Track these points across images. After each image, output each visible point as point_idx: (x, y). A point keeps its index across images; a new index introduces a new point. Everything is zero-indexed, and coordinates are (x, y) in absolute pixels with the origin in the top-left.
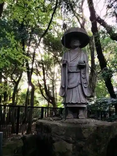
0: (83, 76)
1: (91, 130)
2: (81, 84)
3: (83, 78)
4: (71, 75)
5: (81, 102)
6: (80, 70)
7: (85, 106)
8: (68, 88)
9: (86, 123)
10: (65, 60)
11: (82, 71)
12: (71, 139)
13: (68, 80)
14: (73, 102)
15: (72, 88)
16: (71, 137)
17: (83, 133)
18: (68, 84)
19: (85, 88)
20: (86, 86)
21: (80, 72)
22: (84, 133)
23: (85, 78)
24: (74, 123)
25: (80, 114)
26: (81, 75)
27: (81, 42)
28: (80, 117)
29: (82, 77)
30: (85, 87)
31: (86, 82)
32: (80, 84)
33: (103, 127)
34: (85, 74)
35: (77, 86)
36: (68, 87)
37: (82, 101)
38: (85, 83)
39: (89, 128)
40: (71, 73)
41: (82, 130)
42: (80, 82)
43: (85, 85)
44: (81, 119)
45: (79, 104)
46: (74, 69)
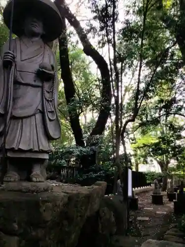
0: (47, 95)
1: (58, 204)
2: (42, 113)
3: (48, 101)
4: (22, 89)
5: (41, 148)
6: (43, 82)
7: (46, 157)
8: (13, 118)
9: (46, 190)
10: (9, 53)
11: (47, 86)
12: (16, 226)
13: (15, 99)
14: (23, 147)
15: (22, 118)
16: (15, 222)
17: (41, 210)
18: (14, 108)
19: (50, 120)
20: (53, 117)
21: (42, 87)
22: (44, 210)
23: (51, 101)
24: (20, 191)
25: (34, 173)
26: (43, 94)
27: (45, 26)
28: (34, 179)
29: (46, 99)
30: (51, 118)
31: (53, 110)
32: (40, 112)
33: (78, 197)
34: (51, 92)
35: (34, 115)
36: (13, 114)
37: (43, 146)
38: (50, 110)
39: (54, 200)
40: (22, 86)
41: (41, 204)
42: (40, 108)
43: (50, 115)
44: (37, 182)
45: (36, 152)
46: (30, 79)
